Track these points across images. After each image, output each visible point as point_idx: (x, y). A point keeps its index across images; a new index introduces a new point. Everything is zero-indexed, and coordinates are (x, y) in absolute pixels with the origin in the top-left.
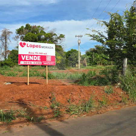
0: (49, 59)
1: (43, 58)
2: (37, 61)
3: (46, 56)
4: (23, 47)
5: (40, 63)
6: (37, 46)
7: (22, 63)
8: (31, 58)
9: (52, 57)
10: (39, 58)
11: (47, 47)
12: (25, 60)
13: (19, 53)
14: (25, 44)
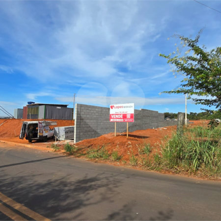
0: (129, 116)
1: (125, 116)
2: (120, 118)
3: (126, 115)
4: (112, 108)
5: (122, 120)
6: (121, 107)
7: (112, 120)
8: (117, 116)
9: (132, 115)
10: (121, 116)
11: (127, 107)
12: (113, 118)
13: (111, 113)
14: (113, 106)
